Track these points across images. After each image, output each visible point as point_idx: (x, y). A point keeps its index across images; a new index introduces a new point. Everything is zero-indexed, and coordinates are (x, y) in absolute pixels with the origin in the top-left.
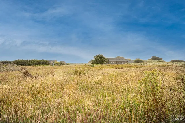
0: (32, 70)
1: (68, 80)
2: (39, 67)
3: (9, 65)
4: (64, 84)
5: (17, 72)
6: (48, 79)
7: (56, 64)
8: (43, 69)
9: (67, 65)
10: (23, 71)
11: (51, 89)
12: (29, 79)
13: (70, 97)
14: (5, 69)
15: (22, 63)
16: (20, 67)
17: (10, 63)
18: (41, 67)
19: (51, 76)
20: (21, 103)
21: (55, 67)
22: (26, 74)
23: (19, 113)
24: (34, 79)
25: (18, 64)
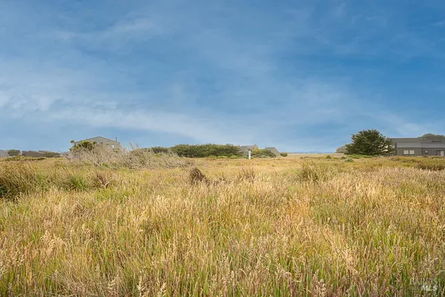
0: (208, 167)
1: (286, 193)
2: (218, 160)
3: (164, 155)
4: (277, 202)
5: (177, 169)
6: (240, 189)
7: (257, 154)
8: (229, 167)
9: (283, 158)
10: (190, 168)
11: (247, 213)
12: (202, 187)
13: (292, 236)
14: (157, 164)
15: (186, 151)
16: (184, 160)
17: (166, 151)
18: (223, 160)
19: (246, 182)
20: (189, 235)
21: (254, 162)
22: (197, 176)
23: (186, 258)
24: (211, 186)
25: (180, 155)
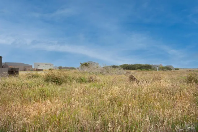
0: (137, 74)
1: (179, 88)
2: (142, 71)
3: (117, 69)
4: (174, 93)
5: (123, 75)
6: (154, 85)
7: (162, 69)
8: (147, 74)
9: (176, 71)
10: (129, 75)
11: (158, 97)
12: (135, 84)
13: (184, 111)
14: (114, 73)
15: (127, 67)
16: (125, 71)
17: (117, 67)
18: (145, 71)
19: (157, 82)
20: (130, 105)
21: (161, 73)
22: (132, 78)
23: (129, 116)
24: (139, 83)
25: (124, 69)
